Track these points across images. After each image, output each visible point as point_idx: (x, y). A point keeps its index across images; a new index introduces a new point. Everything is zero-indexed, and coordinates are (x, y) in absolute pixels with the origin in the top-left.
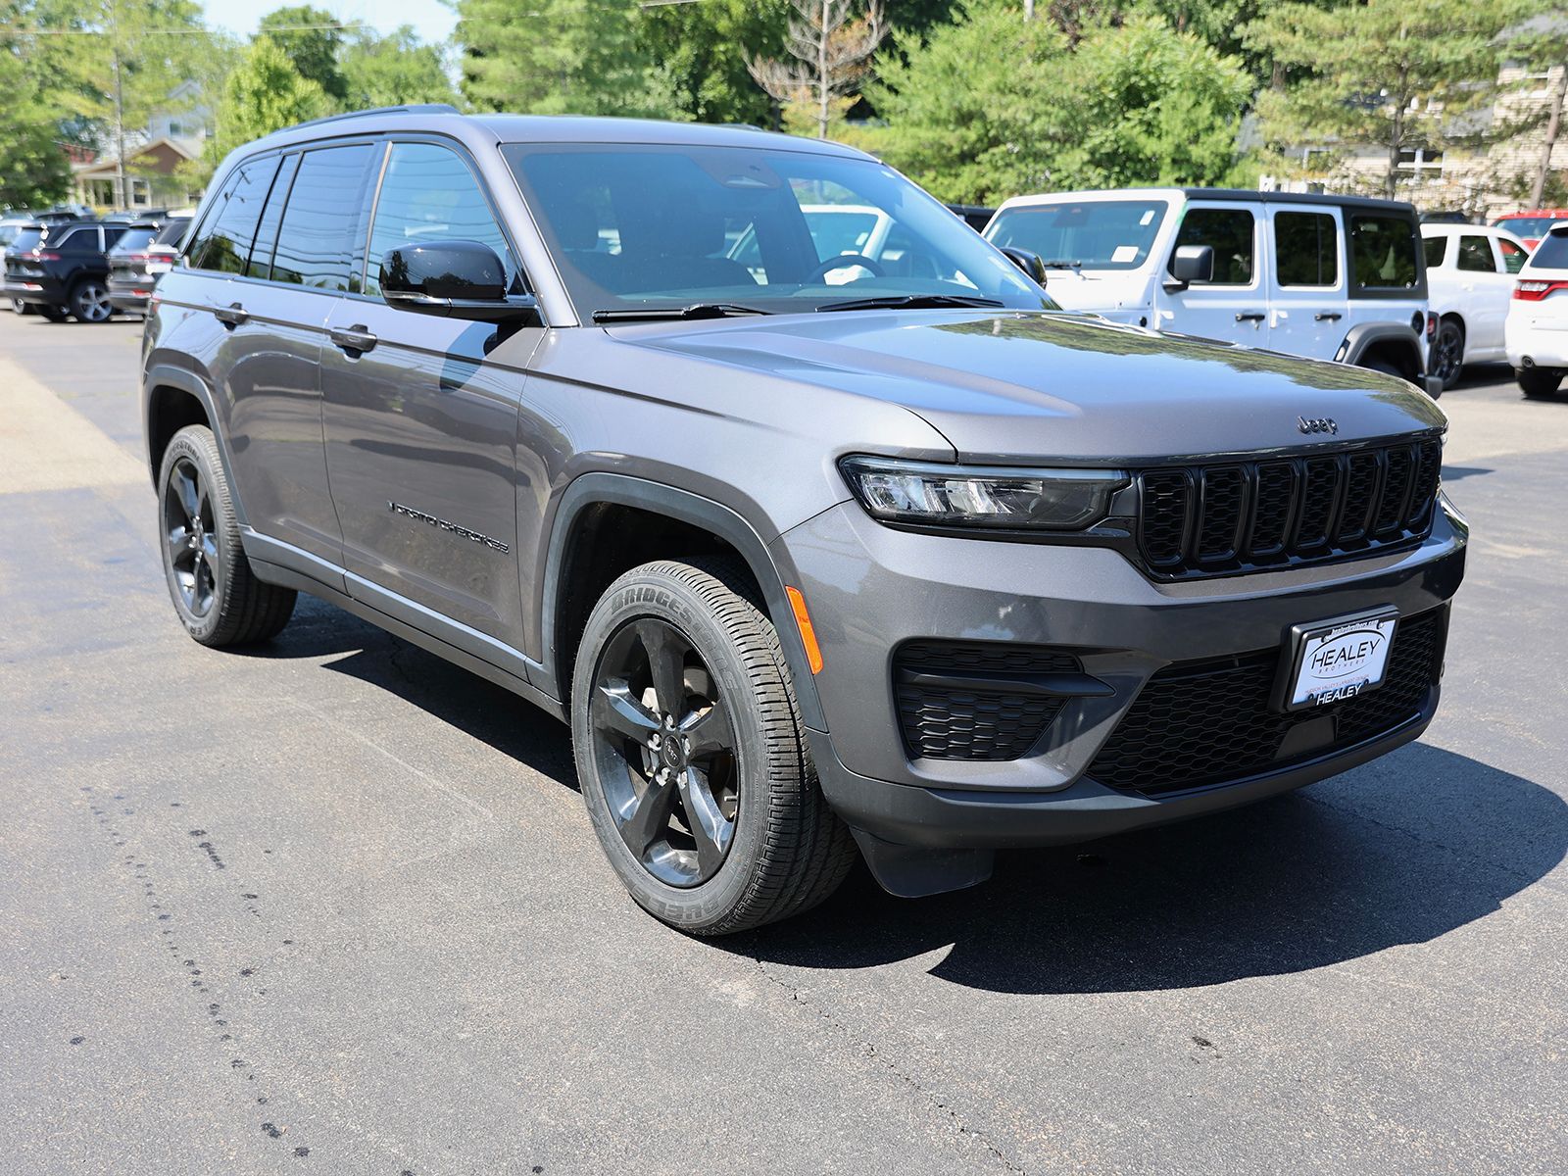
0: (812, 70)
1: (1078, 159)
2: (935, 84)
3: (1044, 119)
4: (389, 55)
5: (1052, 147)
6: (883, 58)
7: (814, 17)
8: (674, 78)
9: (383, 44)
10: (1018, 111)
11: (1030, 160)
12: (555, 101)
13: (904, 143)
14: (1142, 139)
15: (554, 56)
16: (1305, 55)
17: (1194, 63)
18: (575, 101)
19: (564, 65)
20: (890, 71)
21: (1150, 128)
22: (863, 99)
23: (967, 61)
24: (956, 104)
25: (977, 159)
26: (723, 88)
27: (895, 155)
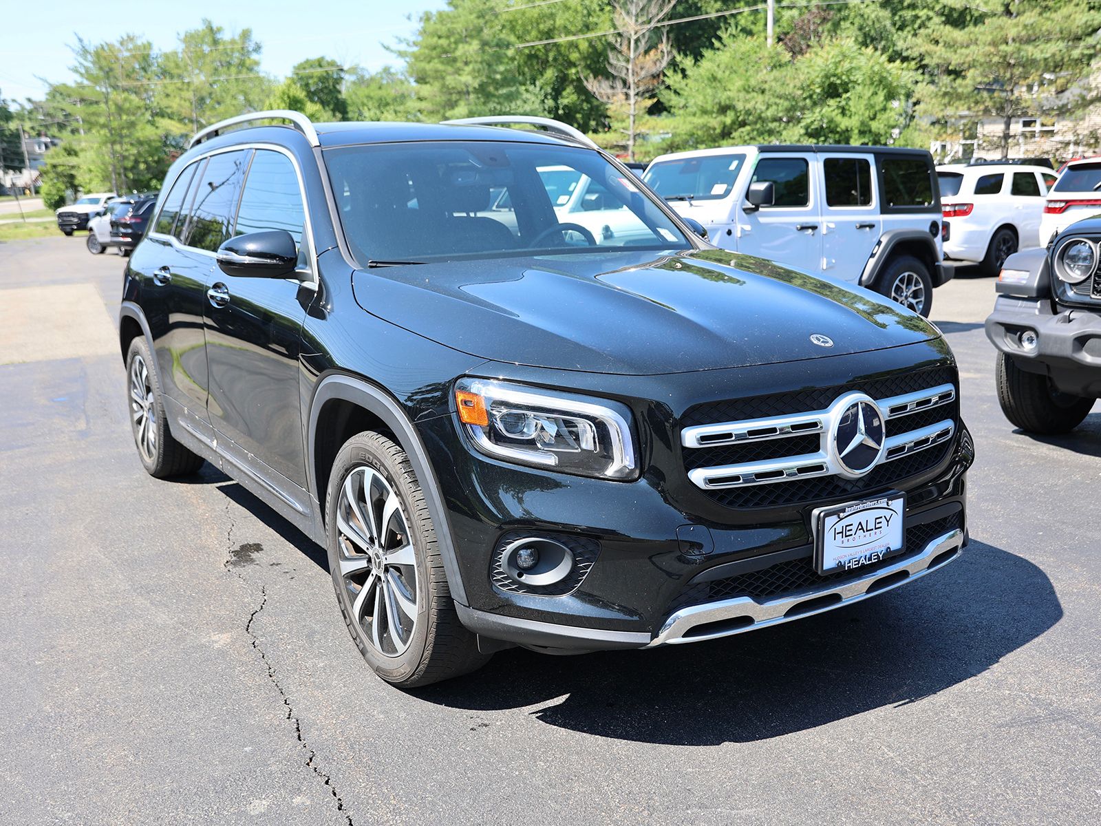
0: (625, 82)
1: (796, 132)
2: (703, 88)
3: (774, 107)
4: (374, 86)
5: (780, 126)
6: (670, 73)
7: (624, 48)
8: (543, 91)
9: (372, 79)
10: (757, 103)
11: (766, 135)
12: (462, 109)
13: (684, 127)
14: (839, 118)
15: (460, 81)
16: (945, 59)
17: (872, 67)
18: (474, 108)
19: (467, 86)
20: (675, 81)
21: (844, 111)
22: (658, 101)
23: (724, 72)
24: (717, 100)
25: (732, 136)
26: (574, 97)
27: (679, 135)
